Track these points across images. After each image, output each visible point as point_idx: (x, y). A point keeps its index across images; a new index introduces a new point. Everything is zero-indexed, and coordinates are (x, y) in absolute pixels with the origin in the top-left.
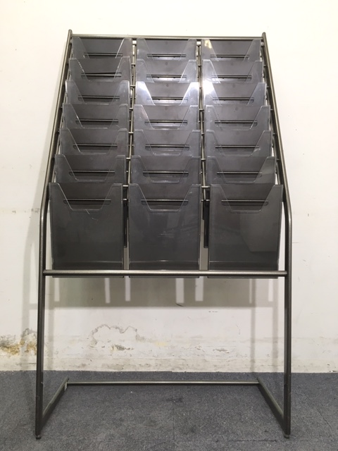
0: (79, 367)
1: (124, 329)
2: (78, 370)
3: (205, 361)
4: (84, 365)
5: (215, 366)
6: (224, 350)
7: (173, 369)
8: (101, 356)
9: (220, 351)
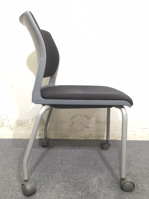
0: (64, 137)
1: (90, 117)
2: (64, 138)
3: (135, 134)
4: (67, 136)
5: (141, 137)
6: (146, 129)
7: (117, 138)
8: (77, 131)
9: (144, 129)
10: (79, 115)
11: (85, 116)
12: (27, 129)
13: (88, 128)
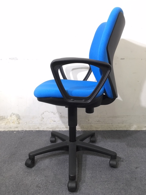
1: (55, 113)
2: (36, 130)
3: (91, 126)
4: (38, 128)
5: (96, 128)
8: (46, 124)
9: (98, 121)
10: (47, 111)
11: (52, 112)
12: (7, 123)
13: (55, 121)
